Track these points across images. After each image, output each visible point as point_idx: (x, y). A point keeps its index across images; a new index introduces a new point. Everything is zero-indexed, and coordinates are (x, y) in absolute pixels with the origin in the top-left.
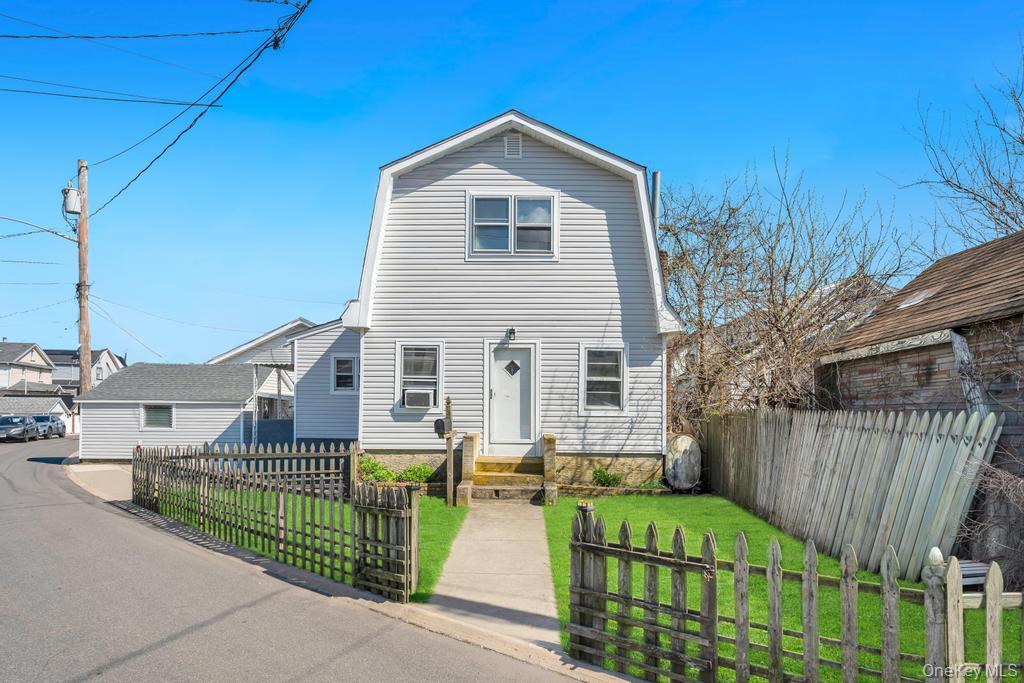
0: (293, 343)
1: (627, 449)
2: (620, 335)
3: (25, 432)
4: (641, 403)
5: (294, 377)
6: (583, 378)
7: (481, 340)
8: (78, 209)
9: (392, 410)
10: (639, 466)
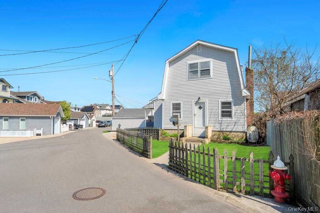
0: (153, 103)
1: (234, 130)
2: (231, 97)
3: (105, 124)
4: (238, 116)
5: (154, 111)
6: (220, 110)
7: (191, 101)
8: (112, 75)
9: (170, 119)
10: (238, 135)
